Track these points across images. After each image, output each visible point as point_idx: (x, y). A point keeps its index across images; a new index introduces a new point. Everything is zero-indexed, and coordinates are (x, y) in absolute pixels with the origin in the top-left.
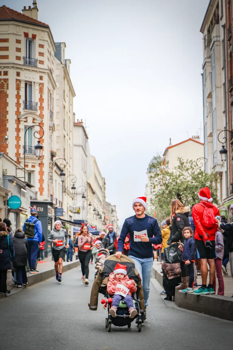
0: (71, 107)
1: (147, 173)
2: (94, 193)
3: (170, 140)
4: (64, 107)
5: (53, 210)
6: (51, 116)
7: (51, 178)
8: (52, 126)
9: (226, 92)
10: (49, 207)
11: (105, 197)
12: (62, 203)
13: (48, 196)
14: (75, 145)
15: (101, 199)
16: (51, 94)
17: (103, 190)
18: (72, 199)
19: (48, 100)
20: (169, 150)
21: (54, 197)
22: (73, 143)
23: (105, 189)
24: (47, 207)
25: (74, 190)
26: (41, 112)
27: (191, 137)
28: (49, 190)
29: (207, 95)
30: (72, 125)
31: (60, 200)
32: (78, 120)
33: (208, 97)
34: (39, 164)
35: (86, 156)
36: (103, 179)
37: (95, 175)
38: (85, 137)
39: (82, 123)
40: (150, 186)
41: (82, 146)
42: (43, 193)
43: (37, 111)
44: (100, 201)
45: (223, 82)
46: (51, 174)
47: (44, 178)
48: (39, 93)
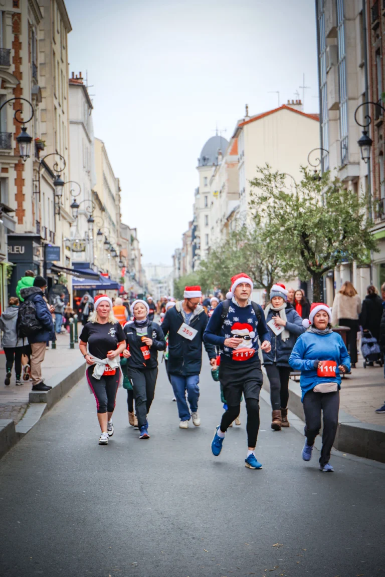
0: (64, 52)
1: (198, 168)
2: (103, 209)
3: (247, 107)
4: (54, 54)
5: (41, 249)
6: (34, 75)
7: (37, 192)
8: (37, 92)
9: (365, 29)
10: (35, 244)
11: (120, 215)
12: (54, 234)
13: (33, 225)
14: (72, 123)
15: (114, 219)
16: (33, 33)
17: (117, 202)
18: (68, 225)
19: (29, 44)
20: (245, 127)
21: (42, 225)
22: (68, 119)
23: (119, 200)
24: (32, 244)
25: (75, 210)
26: (17, 68)
27: (286, 103)
28: (33, 214)
29: (328, 33)
30: (66, 85)
31: (51, 230)
32: (73, 73)
33: (329, 36)
34: (16, 165)
35: (90, 141)
36: (117, 181)
37: (104, 174)
38: (86, 105)
39: (82, 79)
40: (204, 193)
41: (82, 124)
42: (24, 219)
43: (10, 65)
44: (113, 223)
45: (361, 8)
46: (37, 183)
47: (24, 192)
48: (13, 32)
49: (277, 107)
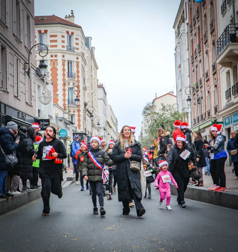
0: (96, 76)
1: (142, 115)
2: (111, 127)
3: (156, 94)
4: (92, 76)
5: (87, 138)
6: (84, 81)
7: (85, 119)
8: (85, 87)
9: (189, 64)
10: (84, 136)
11: (117, 130)
12: (92, 133)
13: (84, 129)
14: (99, 99)
15: (115, 131)
16: (83, 68)
17: (116, 126)
18: (97, 131)
19: (82, 72)
20: (155, 100)
21: (87, 130)
22: (97, 97)
23: (117, 125)
24: (83, 136)
25: (99, 125)
26: (78, 79)
27: (168, 92)
28: (84, 126)
29: (178, 66)
30: (97, 86)
31: (91, 132)
32: (100, 84)
33: (179, 68)
34: (78, 110)
35: (106, 105)
36: (116, 119)
37: (111, 116)
38: (104, 94)
39: (103, 85)
40: (144, 123)
41: (103, 99)
42: (80, 127)
43: (75, 78)
44: (115, 132)
45: (188, 57)
46: (84, 116)
47: (80, 119)
48: (77, 67)
49: (166, 94)
